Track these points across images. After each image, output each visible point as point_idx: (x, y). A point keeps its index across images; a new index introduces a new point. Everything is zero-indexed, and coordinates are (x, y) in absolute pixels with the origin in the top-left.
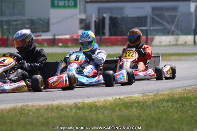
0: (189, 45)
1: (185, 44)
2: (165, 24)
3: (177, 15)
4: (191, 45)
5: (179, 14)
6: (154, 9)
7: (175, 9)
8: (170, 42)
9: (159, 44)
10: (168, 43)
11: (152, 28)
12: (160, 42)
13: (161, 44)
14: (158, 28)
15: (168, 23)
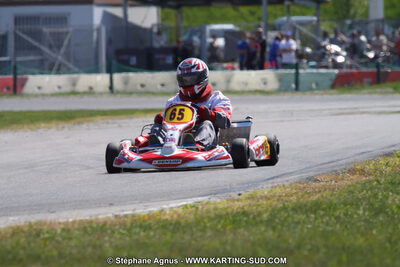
0: (101, 94)
1: (91, 92)
2: (45, 49)
3: (67, 33)
4: (105, 93)
5: (71, 29)
6: (18, 20)
7: (62, 20)
8: (59, 87)
9: (37, 91)
10: (57, 90)
11: (19, 59)
12: (39, 88)
13: (43, 91)
14: (31, 58)
15: (50, 47)
